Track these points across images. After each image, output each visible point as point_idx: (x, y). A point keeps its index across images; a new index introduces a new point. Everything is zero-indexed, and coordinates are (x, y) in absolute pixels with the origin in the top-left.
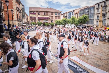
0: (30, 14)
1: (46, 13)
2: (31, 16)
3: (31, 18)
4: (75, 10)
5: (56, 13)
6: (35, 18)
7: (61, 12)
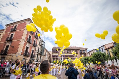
0: (53, 52)
1: (69, 51)
2: (53, 54)
3: (53, 56)
4: (105, 45)
5: (81, 50)
6: (57, 56)
7: (86, 49)
